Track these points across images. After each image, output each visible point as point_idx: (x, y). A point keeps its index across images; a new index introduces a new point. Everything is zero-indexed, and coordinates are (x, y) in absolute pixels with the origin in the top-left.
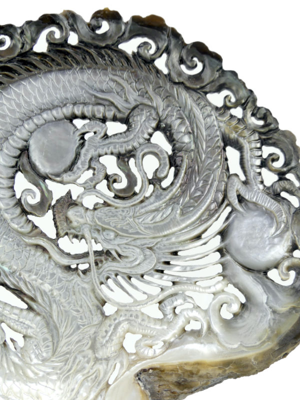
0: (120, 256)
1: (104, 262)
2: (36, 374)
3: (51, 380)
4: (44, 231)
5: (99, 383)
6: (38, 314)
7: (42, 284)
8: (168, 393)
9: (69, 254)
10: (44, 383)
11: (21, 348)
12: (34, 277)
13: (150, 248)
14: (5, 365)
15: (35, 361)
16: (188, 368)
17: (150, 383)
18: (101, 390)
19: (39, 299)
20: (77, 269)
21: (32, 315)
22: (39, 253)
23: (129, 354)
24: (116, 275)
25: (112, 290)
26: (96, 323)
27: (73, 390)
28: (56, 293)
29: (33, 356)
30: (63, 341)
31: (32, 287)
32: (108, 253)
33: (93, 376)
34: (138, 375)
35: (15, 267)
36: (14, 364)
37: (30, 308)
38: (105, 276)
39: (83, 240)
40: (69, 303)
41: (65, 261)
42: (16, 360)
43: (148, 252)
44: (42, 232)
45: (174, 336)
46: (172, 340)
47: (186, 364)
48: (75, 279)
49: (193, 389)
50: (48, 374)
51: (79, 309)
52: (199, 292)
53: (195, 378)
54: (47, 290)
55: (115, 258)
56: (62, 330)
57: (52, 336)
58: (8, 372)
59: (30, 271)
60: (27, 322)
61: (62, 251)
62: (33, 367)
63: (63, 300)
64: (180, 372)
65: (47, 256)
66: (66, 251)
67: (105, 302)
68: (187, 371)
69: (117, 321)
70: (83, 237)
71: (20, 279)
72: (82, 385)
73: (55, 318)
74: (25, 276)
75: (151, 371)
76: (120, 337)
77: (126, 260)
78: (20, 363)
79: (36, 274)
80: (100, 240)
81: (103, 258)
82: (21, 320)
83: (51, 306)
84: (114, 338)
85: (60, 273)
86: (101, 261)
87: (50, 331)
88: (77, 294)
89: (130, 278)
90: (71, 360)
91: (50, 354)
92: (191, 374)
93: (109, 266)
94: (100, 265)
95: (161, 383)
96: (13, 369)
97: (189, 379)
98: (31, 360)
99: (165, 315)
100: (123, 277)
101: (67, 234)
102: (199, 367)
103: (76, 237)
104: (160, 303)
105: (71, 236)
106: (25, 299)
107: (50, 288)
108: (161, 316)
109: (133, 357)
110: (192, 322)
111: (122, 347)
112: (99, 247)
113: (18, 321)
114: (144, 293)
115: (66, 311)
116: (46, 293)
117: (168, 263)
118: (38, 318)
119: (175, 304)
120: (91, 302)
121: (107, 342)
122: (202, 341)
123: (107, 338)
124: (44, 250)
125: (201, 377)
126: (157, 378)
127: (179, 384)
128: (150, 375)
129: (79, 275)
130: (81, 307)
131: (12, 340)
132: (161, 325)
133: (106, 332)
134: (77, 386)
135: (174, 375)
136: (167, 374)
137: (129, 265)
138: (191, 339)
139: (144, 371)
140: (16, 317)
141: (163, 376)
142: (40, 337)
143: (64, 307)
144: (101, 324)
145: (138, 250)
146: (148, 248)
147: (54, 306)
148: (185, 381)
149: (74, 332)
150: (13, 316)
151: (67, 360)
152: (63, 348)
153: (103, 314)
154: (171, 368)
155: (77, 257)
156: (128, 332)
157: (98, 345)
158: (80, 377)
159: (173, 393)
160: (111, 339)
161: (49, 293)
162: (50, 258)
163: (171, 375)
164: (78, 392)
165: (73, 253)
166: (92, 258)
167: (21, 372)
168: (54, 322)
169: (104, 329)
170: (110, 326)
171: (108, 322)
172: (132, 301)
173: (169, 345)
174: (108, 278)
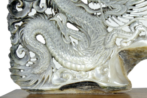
0: (112, 8)
1: (106, 11)
2: (83, 54)
3: (88, 56)
4: (83, 1)
5: (107, 57)
6: (83, 32)
7: (83, 21)
8: (132, 60)
9: (93, 9)
10: (86, 57)
11: (77, 45)
12: (80, 18)
13: (124, 4)
14: (71, 51)
15: (82, 49)
16: (140, 50)
17: (124, 56)
18: (108, 60)
19: (83, 27)
20: (96, 15)
21: (80, 32)
22: (81, 9)
23: (118, 46)
24: (112, 16)
25: (110, 22)
26: (104, 35)
27: (96, 60)
28: (88, 24)
29: (81, 48)
30: (92, 42)
31: (79, 22)
32: (108, 8)
33: (104, 55)
34: (119, 53)
35: (73, 15)
36: (75, 50)
37: (80, 30)
38: (107, 16)
39: (98, 3)
40: (94, 28)
41: (91, 12)
42: (75, 49)
43: (123, 6)
44: (82, 2)
45: (135, 38)
46: (134, 40)
47: (139, 48)
48: (96, 18)
49: (142, 58)
50: (87, 54)
51: (98, 30)
52: (144, 20)
53: (142, 54)
54: (85, 23)
55: (111, 9)
56: (92, 38)
57: (88, 40)
58: (72, 53)
59: (78, 16)
60: (79, 35)
61: (90, 8)
62: (81, 52)
63: (91, 27)
64: (136, 51)
65: (84, 11)
66: (92, 8)
67: (108, 27)
68: (139, 51)
69: (112, 34)
70: (98, 2)
71: (75, 20)
72: (100, 58)
73: (89, 33)
74: (77, 18)
75: (124, 51)
76: (114, 40)
77: (115, 10)
78: (77, 50)
79: (81, 17)
80: (104, 3)
81: (106, 10)
82: (76, 34)
83: (87, 29)
84: (112, 40)
85: (90, 16)
86: (105, 11)
87: (87, 38)
88: (97, 24)
89: (117, 17)
90: (95, 49)
91: (88, 47)
92: (141, 52)
93: (108, 13)
94: (105, 12)
95: (129, 56)
96: (74, 52)
97: (140, 54)
98: (81, 49)
99: (131, 30)
100: (114, 17)
101: (91, 2)
102: (144, 49)
103: (95, 2)
104: (129, 25)
105: (93, 2)
106: (78, 27)
107: (86, 22)
108: (130, 31)
109: (120, 47)
110: (142, 32)
111: (115, 43)
112: (104, 6)
113: (75, 35)
114: (123, 22)
115: (93, 31)
116: (85, 24)
117: (131, 10)
118: (83, 34)
119: (135, 25)
120: (102, 27)
121: (109, 42)
122: (145, 39)
123: (109, 40)
124: (83, 8)
125: (145, 53)
126: (127, 54)
127: (136, 56)
128: (124, 53)
129: (97, 17)
130: (99, 29)
131: (74, 42)
132: (130, 34)
133: (109, 38)
134: (98, 58)
135: (134, 53)
136: (131, 52)
137: (116, 12)
138: (141, 38)
139: (122, 51)
140: (74, 34)
141: (130, 53)
142: (84, 41)
143: (92, 29)
144: (106, 35)
145: (119, 6)
146: (123, 4)
147: (88, 29)
148: (138, 55)
149: (96, 38)
150: (73, 33)
151: (94, 49)
152: (92, 45)
153: (107, 31)
154: (133, 50)
155: (96, 10)
156: (117, 38)
157: (106, 43)
158: (99, 55)
159: (134, 60)
160: (110, 40)
161: (86, 24)
162: (86, 11)
163: (133, 52)
164: (98, 60)
165: (94, 9)
166: (102, 10)
167: (77, 54)
168: (89, 35)
169: (108, 37)
170: (110, 35)
171: (109, 34)
172: (118, 26)
173: (133, 42)
174: (108, 17)
